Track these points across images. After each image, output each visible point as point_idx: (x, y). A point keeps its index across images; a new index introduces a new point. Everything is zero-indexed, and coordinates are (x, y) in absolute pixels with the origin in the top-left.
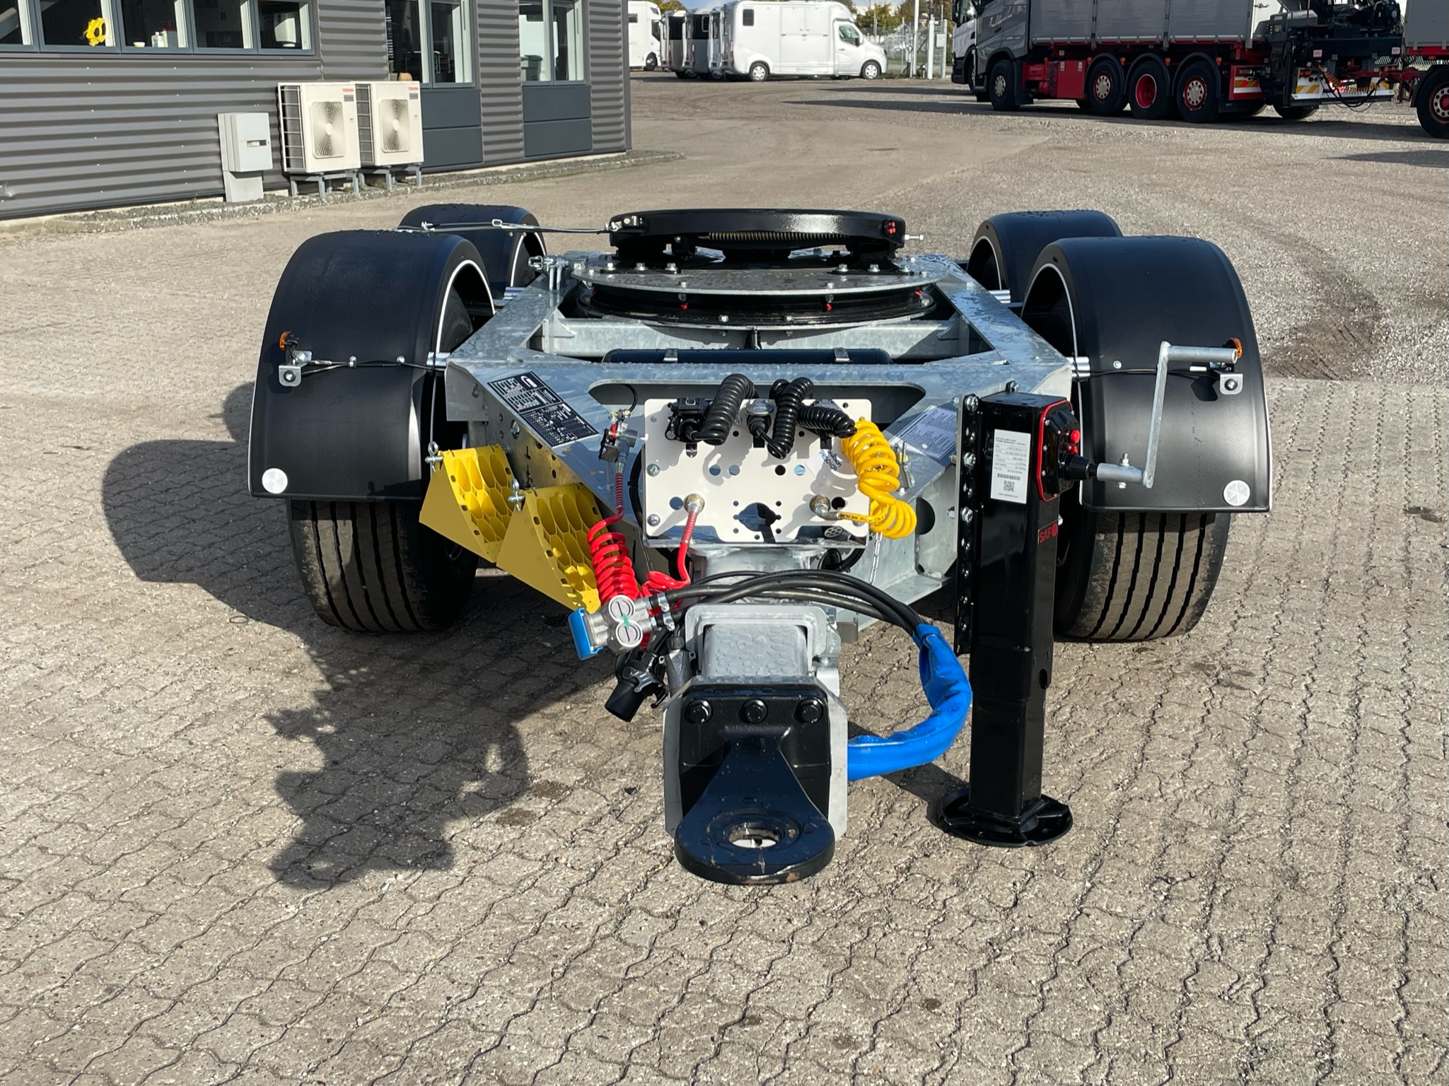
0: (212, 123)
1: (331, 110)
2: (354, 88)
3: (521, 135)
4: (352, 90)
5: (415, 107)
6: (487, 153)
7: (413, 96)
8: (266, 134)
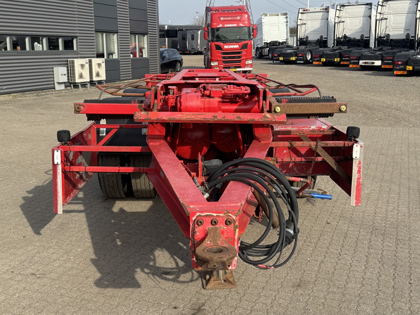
0: (51, 70)
1: (82, 66)
2: (88, 60)
3: (131, 72)
4: (87, 61)
5: (103, 65)
6: (122, 77)
7: (103, 62)
8: (66, 73)
